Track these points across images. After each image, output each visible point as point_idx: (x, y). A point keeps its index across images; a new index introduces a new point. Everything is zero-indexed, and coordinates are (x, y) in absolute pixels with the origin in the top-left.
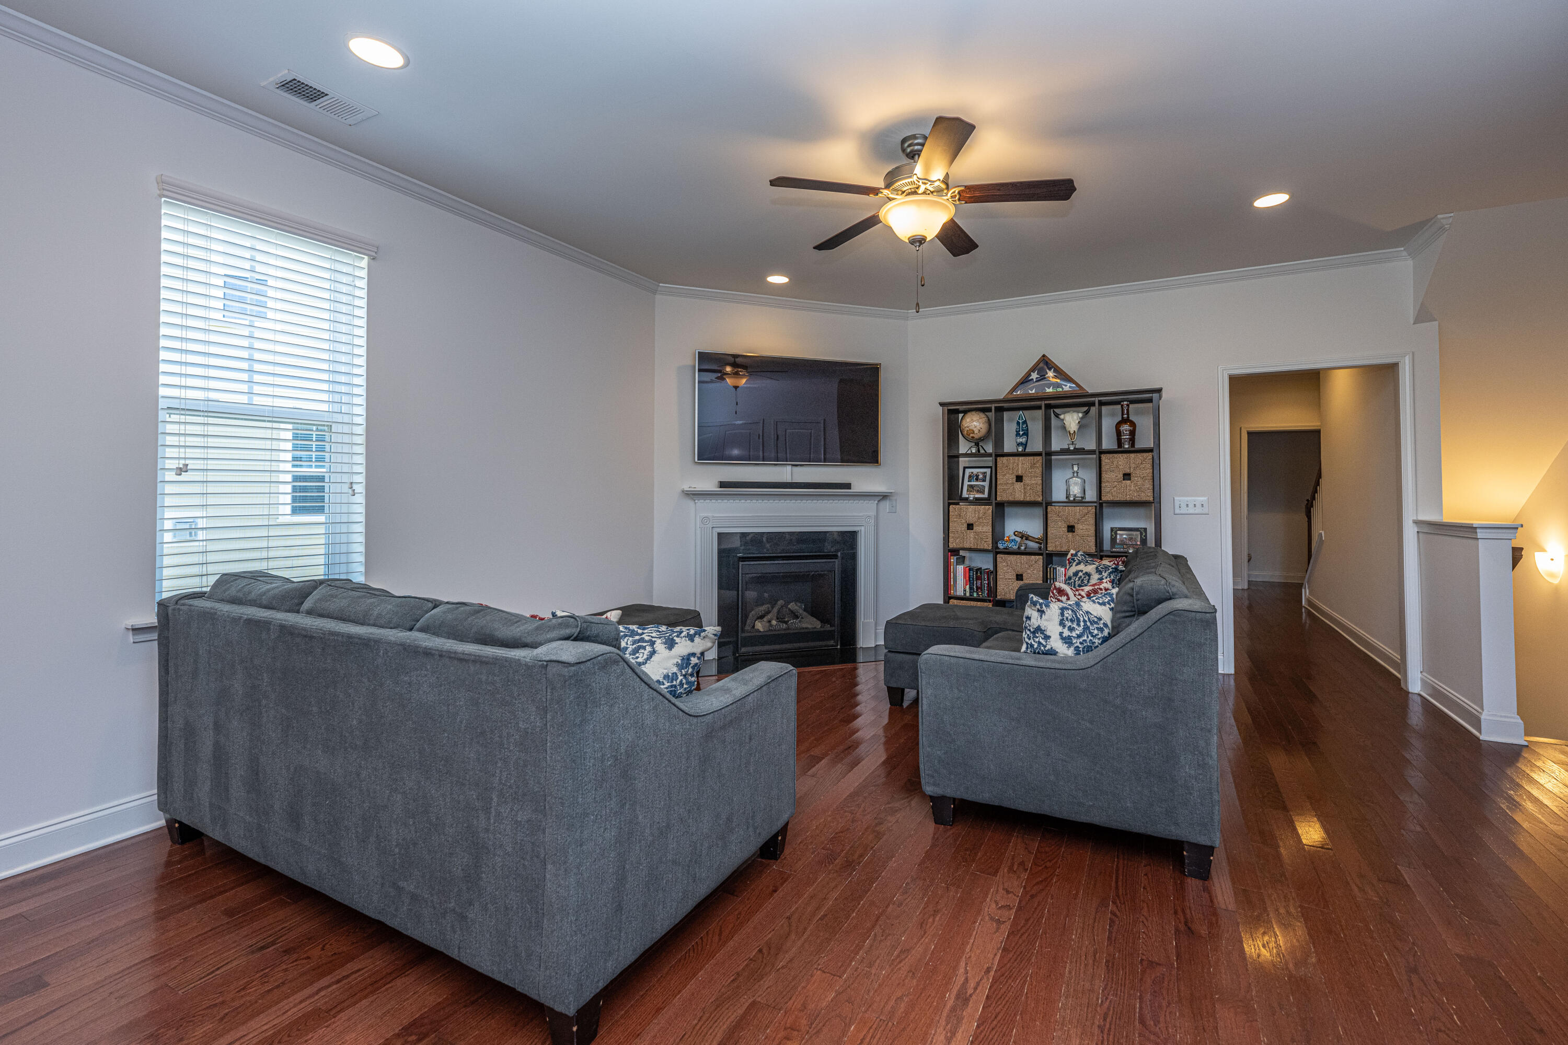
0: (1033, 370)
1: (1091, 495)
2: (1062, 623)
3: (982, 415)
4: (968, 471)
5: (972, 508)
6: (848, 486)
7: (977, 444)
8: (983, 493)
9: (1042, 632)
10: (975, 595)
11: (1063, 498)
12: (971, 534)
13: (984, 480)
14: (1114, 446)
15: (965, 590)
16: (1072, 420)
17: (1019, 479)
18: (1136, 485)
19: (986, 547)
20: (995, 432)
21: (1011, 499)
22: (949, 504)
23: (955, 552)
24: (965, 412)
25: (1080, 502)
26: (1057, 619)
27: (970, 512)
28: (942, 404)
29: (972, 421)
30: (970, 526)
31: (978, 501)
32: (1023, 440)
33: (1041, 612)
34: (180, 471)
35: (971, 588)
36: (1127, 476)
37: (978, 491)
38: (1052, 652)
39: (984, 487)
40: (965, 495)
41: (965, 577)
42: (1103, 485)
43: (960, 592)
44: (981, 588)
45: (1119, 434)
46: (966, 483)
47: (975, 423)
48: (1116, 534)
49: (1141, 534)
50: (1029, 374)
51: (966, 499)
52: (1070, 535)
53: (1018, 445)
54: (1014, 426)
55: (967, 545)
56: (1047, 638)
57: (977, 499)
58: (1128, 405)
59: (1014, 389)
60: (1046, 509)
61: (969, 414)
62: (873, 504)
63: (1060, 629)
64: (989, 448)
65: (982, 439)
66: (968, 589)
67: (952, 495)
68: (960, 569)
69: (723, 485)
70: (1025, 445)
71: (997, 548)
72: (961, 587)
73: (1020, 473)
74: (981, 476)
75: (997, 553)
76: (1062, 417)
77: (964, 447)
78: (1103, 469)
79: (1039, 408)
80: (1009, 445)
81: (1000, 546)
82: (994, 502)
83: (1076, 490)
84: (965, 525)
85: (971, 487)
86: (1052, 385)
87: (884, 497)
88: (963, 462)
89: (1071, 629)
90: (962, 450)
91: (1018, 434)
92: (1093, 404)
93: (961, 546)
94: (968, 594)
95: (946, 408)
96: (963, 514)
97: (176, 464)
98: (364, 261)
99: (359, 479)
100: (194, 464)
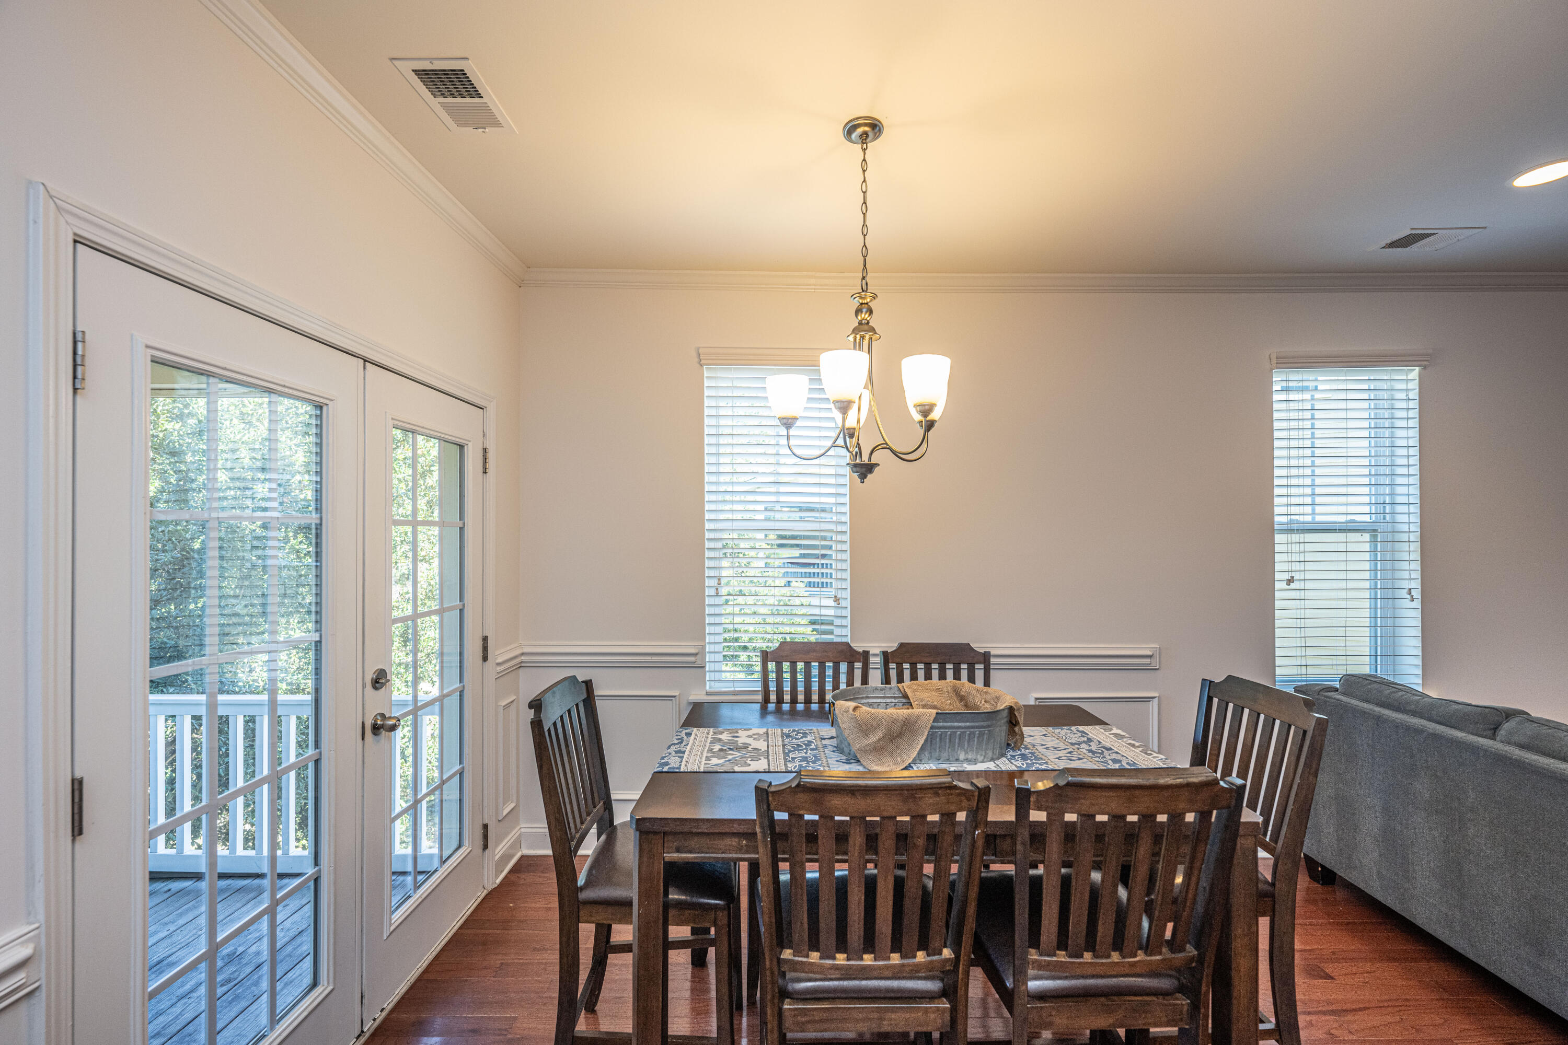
97: (1286, 576)
98: (1415, 373)
99: (1416, 585)
100: (1297, 576)
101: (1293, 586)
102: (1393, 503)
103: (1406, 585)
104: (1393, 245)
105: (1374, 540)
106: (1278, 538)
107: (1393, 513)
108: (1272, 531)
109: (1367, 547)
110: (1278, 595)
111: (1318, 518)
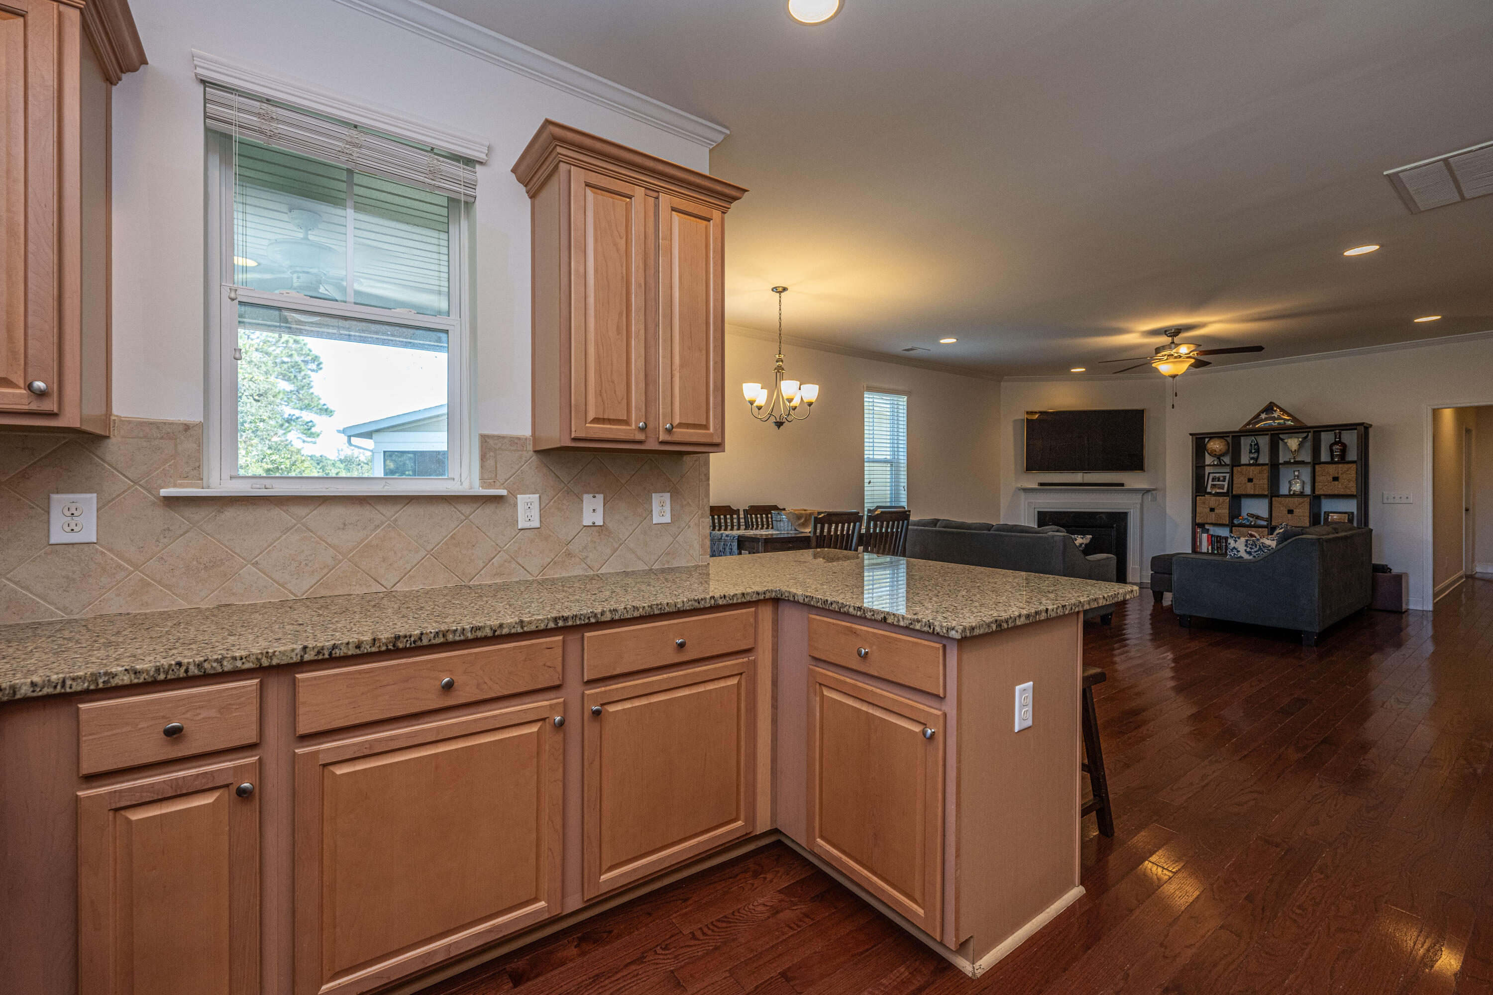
0: (1262, 412)
1: (1308, 490)
2: (1246, 546)
3: (1223, 440)
4: (1211, 476)
5: (1213, 498)
6: (1122, 485)
7: (1219, 458)
8: (1223, 489)
9: (1236, 549)
10: (1216, 552)
11: (1287, 492)
12: (1213, 514)
13: (1224, 481)
14: (1329, 460)
15: (1208, 549)
16: (1293, 443)
17: (1250, 480)
18: (1342, 484)
19: (1224, 522)
20: (1234, 450)
21: (1244, 493)
22: (1196, 496)
23: (1202, 526)
24: (1211, 438)
25: (1302, 494)
26: (1244, 544)
27: (1212, 501)
28: (1191, 434)
29: (1215, 444)
30: (1212, 510)
31: (1218, 494)
32: (1255, 455)
33: (1236, 541)
34: (870, 482)
35: (1212, 548)
36: (1336, 479)
37: (1219, 488)
38: (1241, 557)
39: (1224, 485)
40: (1209, 490)
41: (1208, 541)
42: (1316, 484)
43: (1204, 550)
44: (1220, 548)
45: (1332, 451)
46: (1210, 483)
47: (1216, 445)
48: (1328, 516)
49: (1349, 516)
50: (1259, 415)
51: (1210, 493)
52: (1290, 515)
53: (1252, 458)
54: (1248, 447)
55: (1209, 521)
56: (1238, 551)
57: (1218, 493)
58: (1340, 433)
59: (1248, 424)
60: (1271, 499)
61: (1213, 440)
62: (1139, 496)
63: (1245, 548)
64: (1227, 460)
65: (1224, 455)
66: (1210, 547)
67: (1199, 488)
68: (1205, 536)
69: (1041, 484)
70: (1256, 459)
71: (1233, 523)
72: (1205, 547)
73: (1251, 477)
74: (1221, 479)
75: (1232, 526)
76: (1286, 441)
77: (1209, 460)
78: (1317, 474)
79: (1267, 434)
80: (1245, 459)
81: (1236, 522)
82: (1230, 494)
83: (1297, 487)
84: (1209, 509)
85: (1213, 486)
86: (1280, 419)
87: (1148, 491)
88: (1208, 470)
89: (1251, 548)
90: (1207, 462)
91: (1251, 452)
92: (1310, 432)
93: (1205, 521)
94: (1210, 552)
95: (1194, 437)
96: (1207, 502)
97: (868, 481)
98: (905, 398)
99: (905, 484)
100: (872, 480)
101: (871, 485)
102: (898, 451)
103: (902, 484)
104: (906, 350)
105: (892, 466)
106: (866, 464)
107: (898, 455)
108: (864, 462)
109: (889, 469)
110: (866, 489)
111: (875, 457)
